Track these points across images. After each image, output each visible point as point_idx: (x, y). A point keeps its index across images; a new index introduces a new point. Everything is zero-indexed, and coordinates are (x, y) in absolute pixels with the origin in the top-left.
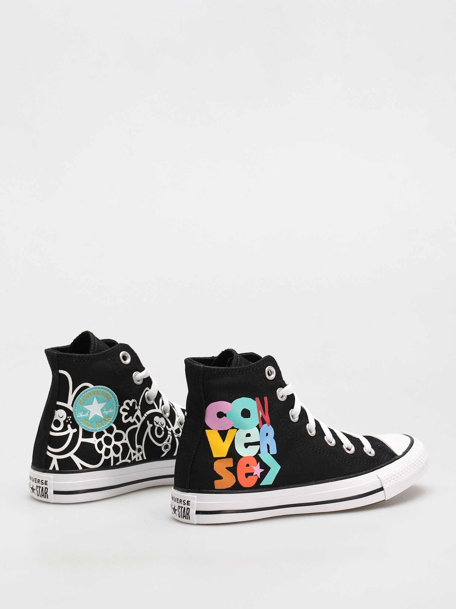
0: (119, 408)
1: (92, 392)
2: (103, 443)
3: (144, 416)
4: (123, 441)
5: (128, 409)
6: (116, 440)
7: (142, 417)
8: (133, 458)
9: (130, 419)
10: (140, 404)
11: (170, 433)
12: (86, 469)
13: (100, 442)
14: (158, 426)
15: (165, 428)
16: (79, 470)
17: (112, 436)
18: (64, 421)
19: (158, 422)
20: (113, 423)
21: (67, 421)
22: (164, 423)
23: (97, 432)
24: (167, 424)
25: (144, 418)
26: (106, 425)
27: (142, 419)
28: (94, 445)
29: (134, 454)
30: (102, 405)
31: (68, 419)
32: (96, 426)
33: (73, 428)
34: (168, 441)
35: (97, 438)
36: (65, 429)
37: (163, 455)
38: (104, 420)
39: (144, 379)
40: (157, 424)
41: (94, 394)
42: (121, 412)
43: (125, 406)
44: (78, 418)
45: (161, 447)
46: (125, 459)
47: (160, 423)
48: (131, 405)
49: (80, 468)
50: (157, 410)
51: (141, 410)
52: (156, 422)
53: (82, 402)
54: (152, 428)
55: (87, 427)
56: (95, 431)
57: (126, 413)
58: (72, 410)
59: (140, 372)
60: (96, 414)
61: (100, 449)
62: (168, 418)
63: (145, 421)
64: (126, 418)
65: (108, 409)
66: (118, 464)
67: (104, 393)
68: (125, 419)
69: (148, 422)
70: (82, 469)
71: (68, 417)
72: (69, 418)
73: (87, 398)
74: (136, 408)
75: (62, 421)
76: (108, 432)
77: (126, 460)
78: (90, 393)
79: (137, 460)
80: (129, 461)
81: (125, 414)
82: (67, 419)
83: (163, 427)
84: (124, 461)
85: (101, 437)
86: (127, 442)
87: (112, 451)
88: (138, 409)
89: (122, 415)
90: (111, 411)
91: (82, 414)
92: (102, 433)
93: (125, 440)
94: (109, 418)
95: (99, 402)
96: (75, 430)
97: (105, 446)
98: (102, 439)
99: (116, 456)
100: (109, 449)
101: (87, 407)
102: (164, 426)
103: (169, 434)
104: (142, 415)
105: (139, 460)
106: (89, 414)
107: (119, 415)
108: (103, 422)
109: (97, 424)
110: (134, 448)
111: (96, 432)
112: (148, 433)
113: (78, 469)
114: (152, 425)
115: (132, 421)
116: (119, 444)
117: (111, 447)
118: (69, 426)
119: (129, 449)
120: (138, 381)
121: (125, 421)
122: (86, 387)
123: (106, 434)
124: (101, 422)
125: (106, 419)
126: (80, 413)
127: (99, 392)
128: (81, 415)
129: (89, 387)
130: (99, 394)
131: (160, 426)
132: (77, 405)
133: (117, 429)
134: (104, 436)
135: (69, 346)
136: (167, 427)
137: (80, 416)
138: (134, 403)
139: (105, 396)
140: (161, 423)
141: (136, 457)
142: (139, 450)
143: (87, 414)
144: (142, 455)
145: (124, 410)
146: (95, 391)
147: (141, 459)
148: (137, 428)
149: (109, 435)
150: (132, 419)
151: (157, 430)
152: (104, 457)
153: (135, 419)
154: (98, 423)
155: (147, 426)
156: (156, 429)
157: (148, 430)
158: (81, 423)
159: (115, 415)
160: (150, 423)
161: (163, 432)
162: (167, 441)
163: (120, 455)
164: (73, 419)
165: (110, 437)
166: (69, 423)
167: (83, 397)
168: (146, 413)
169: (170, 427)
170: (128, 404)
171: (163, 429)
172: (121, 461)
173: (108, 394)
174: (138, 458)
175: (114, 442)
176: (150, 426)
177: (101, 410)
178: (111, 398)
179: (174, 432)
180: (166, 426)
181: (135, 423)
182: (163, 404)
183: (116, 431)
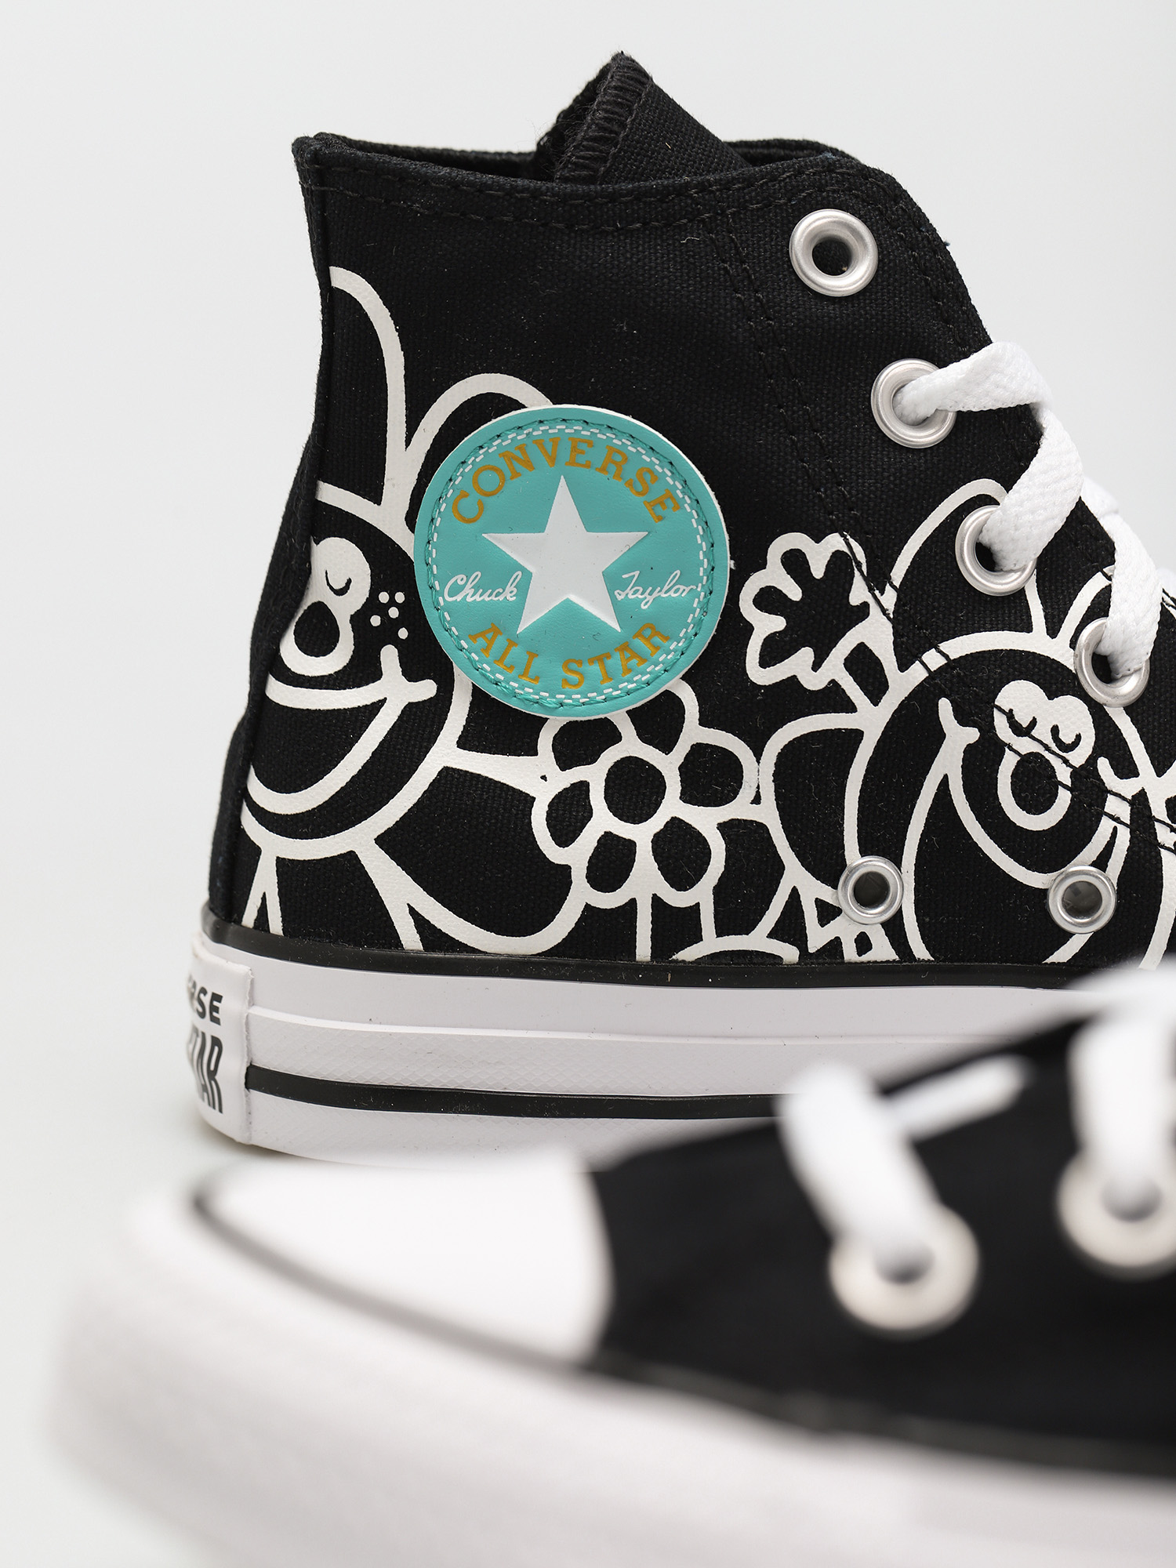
0: (737, 581)
1: (539, 443)
2: (597, 798)
3: (917, 665)
4: (739, 809)
5: (794, 592)
6: (688, 796)
7: (903, 666)
8: (817, 937)
9: (799, 665)
10: (898, 574)
11: (1124, 812)
12: (446, 951)
13: (582, 788)
14: (1025, 746)
15: (1085, 777)
16: (394, 952)
17: (669, 765)
18: (359, 620)
19: (1034, 722)
20: (683, 678)
21: (376, 621)
22: (1078, 737)
23: (570, 723)
24: (1109, 742)
25: (917, 674)
26: (631, 686)
27: (902, 683)
28: (528, 801)
29: (827, 913)
30: (617, 544)
31: (382, 610)
32: (566, 681)
33: (412, 673)
34: (1101, 862)
35: (565, 761)
36: (362, 670)
37: (1063, 954)
38: (625, 647)
39: (964, 419)
40: (1018, 730)
41: (553, 460)
42: (747, 608)
43: (774, 575)
44: (449, 608)
45: (1043, 893)
46: (747, 928)
47: (1042, 732)
48: (818, 571)
49: (410, 939)
50: (1036, 641)
51: (901, 621)
52: (1010, 715)
53: (469, 506)
54: (970, 750)
55: (500, 677)
56: (552, 711)
57: (778, 623)
58: (411, 554)
59: (941, 364)
60: (574, 598)
61: (565, 834)
62: (1130, 709)
63: (920, 702)
64: (775, 650)
65: (651, 578)
66: (689, 954)
67: (626, 459)
68: (766, 661)
69: (945, 707)
70: (419, 946)
71: (384, 597)
72: (392, 602)
73: (503, 480)
74: (859, 593)
75: (344, 610)
76: (645, 736)
77: (758, 940)
78: (522, 448)
79: (850, 953)
80: (789, 953)
81: (766, 625)
82: (372, 605)
83: (1066, 761)
84: (734, 943)
85: (591, 759)
86: (768, 815)
87: (645, 863)
88: (874, 609)
89: (749, 629)
90: (674, 593)
91: (476, 588)
92: (601, 734)
93: (757, 800)
94: (657, 640)
95: (595, 519)
96: (426, 689)
97: (603, 821)
98: (595, 775)
99: (678, 899)
100: (630, 846)
101: (511, 545)
102: (1079, 757)
103: (1117, 820)
104: (906, 657)
105: (868, 957)
106: (523, 589)
107: (733, 629)
108: (615, 661)
109: (574, 666)
110: (828, 867)
111: (564, 721)
112: (945, 782)
113: (398, 944)
114: (972, 735)
115: (815, 682)
116: (706, 820)
117: (642, 834)
118: (389, 656)
119: (779, 868)
120: (922, 423)
121: (760, 676)
122: (501, 404)
123: (631, 745)
124: (601, 659)
125: (639, 644)
126: (460, 579)
127: (584, 447)
128: (468, 590)
129: (524, 407)
130: (588, 465)
131: (1047, 748)
132: (438, 522)
133: (705, 721)
134: (610, 756)
135: (529, 159)
136: (1104, 766)
137: (459, 598)
138: (840, 564)
139: (630, 484)
140: (1055, 730)
141: (844, 930)
142: (871, 892)
143: (509, 595)
144: (894, 928)
145: (769, 600)
146: (555, 441)
147: (882, 950)
148: (856, 736)
149: (649, 754)
150: (816, 666)
151: (1015, 775)
152: (581, 896)
153: (835, 668)
154: (580, 663)
155: (941, 736)
156: (1008, 764)
157: (948, 763)
158: (464, 644)
159: (699, 623)
160: (963, 719)
161: (1064, 798)
162: (1094, 864)
163: (702, 895)
164: (413, 613)
165: (653, 767)
166: (387, 634)
167: (479, 471)
168: (943, 646)
169: (1126, 768)
170: (795, 563)
171: (1063, 775)
172: (711, 943)
173: (651, 472)
174: (863, 943)
175: (672, 806)
176: (958, 737)
177: (606, 575)
178: (678, 506)
179: (1159, 810)
180: (1092, 761)
181: (833, 699)
182: (1101, 607)
183: (694, 733)
